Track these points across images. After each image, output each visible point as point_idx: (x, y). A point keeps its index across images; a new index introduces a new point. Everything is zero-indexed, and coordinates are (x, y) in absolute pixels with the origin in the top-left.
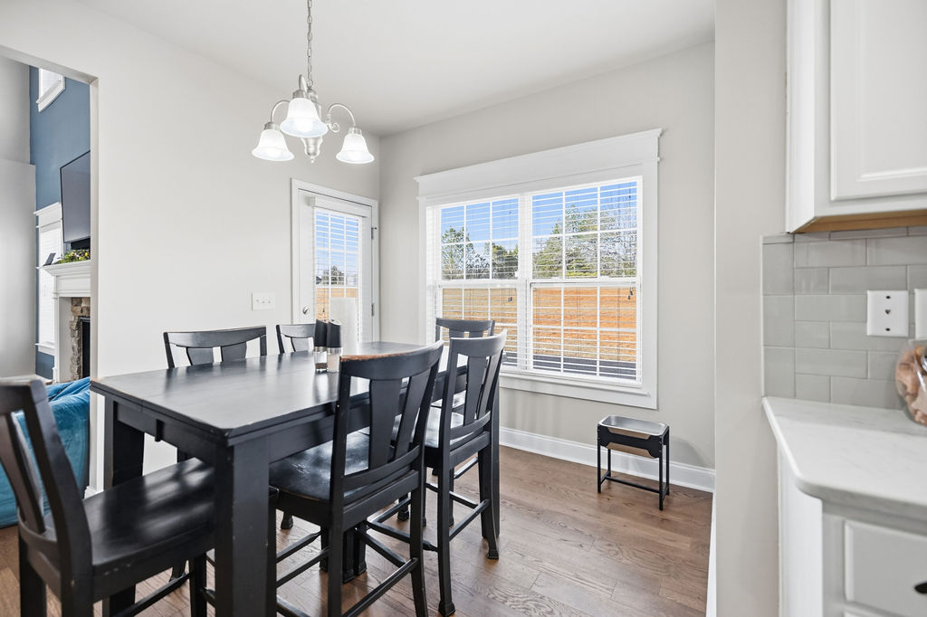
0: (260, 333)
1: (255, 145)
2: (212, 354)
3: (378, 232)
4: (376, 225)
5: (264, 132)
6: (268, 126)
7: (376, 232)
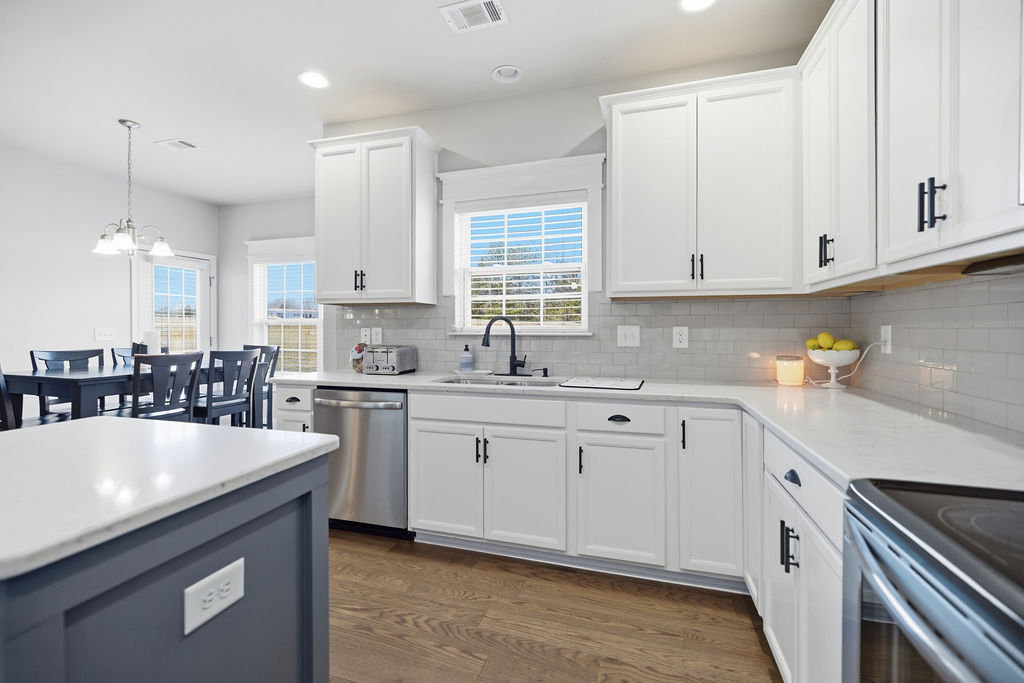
0: (99, 353)
1: (94, 247)
2: (63, 365)
3: (216, 281)
4: (214, 274)
5: (101, 241)
6: (103, 237)
7: (214, 281)
